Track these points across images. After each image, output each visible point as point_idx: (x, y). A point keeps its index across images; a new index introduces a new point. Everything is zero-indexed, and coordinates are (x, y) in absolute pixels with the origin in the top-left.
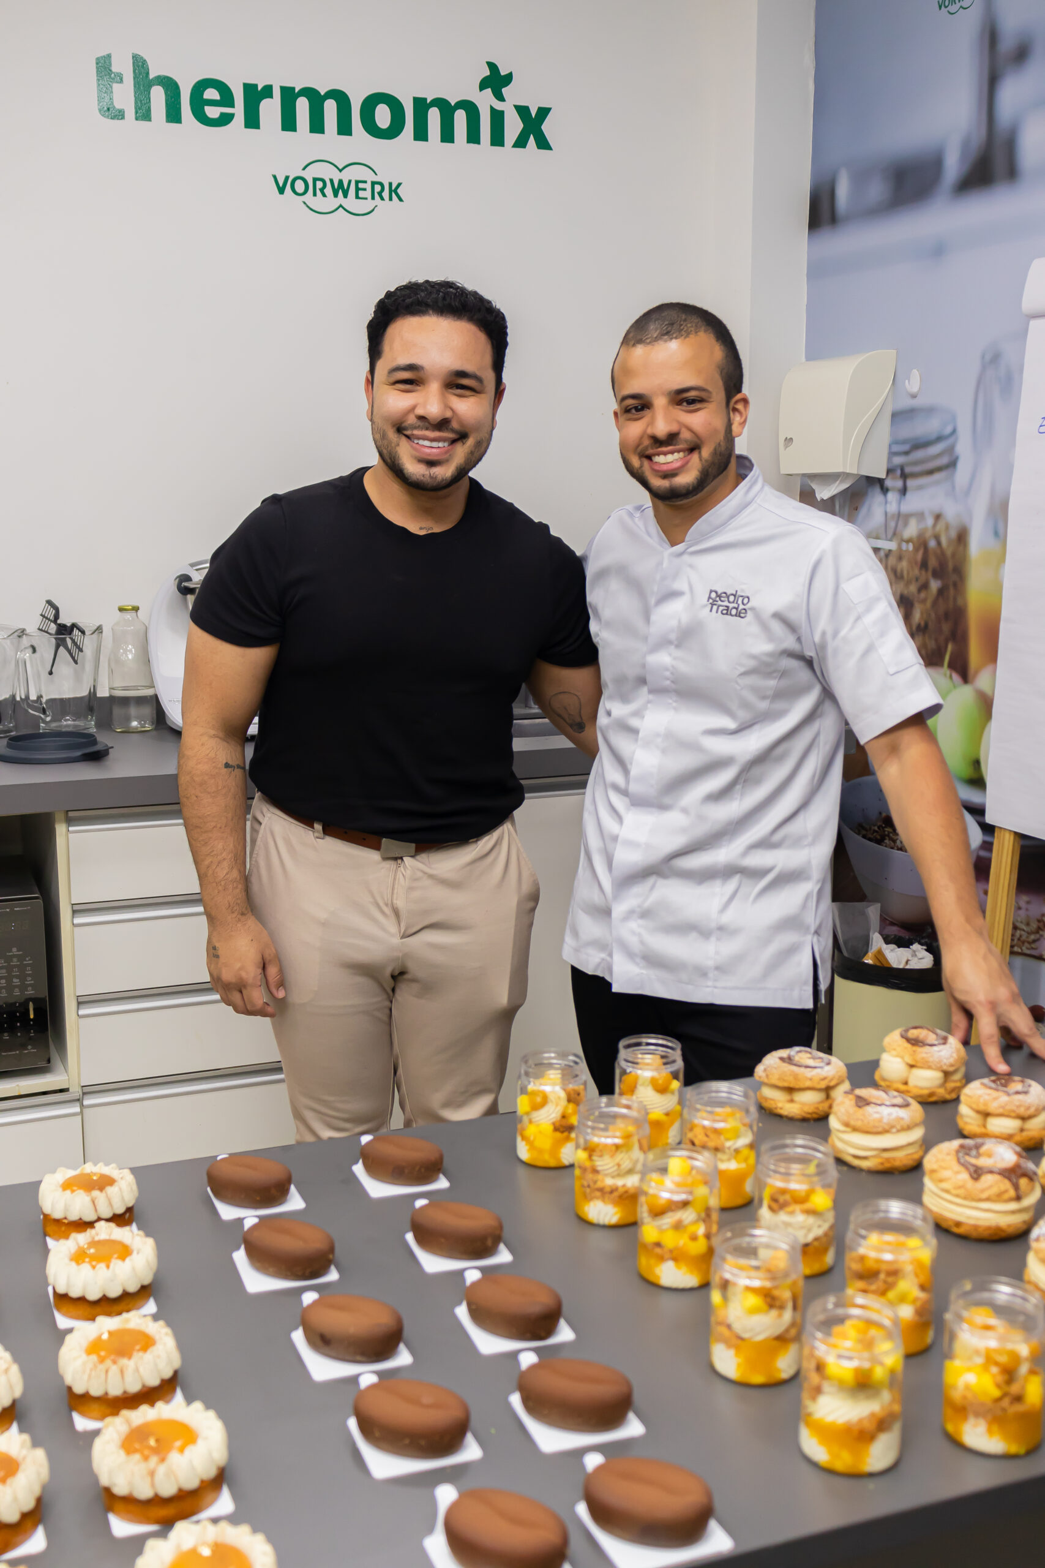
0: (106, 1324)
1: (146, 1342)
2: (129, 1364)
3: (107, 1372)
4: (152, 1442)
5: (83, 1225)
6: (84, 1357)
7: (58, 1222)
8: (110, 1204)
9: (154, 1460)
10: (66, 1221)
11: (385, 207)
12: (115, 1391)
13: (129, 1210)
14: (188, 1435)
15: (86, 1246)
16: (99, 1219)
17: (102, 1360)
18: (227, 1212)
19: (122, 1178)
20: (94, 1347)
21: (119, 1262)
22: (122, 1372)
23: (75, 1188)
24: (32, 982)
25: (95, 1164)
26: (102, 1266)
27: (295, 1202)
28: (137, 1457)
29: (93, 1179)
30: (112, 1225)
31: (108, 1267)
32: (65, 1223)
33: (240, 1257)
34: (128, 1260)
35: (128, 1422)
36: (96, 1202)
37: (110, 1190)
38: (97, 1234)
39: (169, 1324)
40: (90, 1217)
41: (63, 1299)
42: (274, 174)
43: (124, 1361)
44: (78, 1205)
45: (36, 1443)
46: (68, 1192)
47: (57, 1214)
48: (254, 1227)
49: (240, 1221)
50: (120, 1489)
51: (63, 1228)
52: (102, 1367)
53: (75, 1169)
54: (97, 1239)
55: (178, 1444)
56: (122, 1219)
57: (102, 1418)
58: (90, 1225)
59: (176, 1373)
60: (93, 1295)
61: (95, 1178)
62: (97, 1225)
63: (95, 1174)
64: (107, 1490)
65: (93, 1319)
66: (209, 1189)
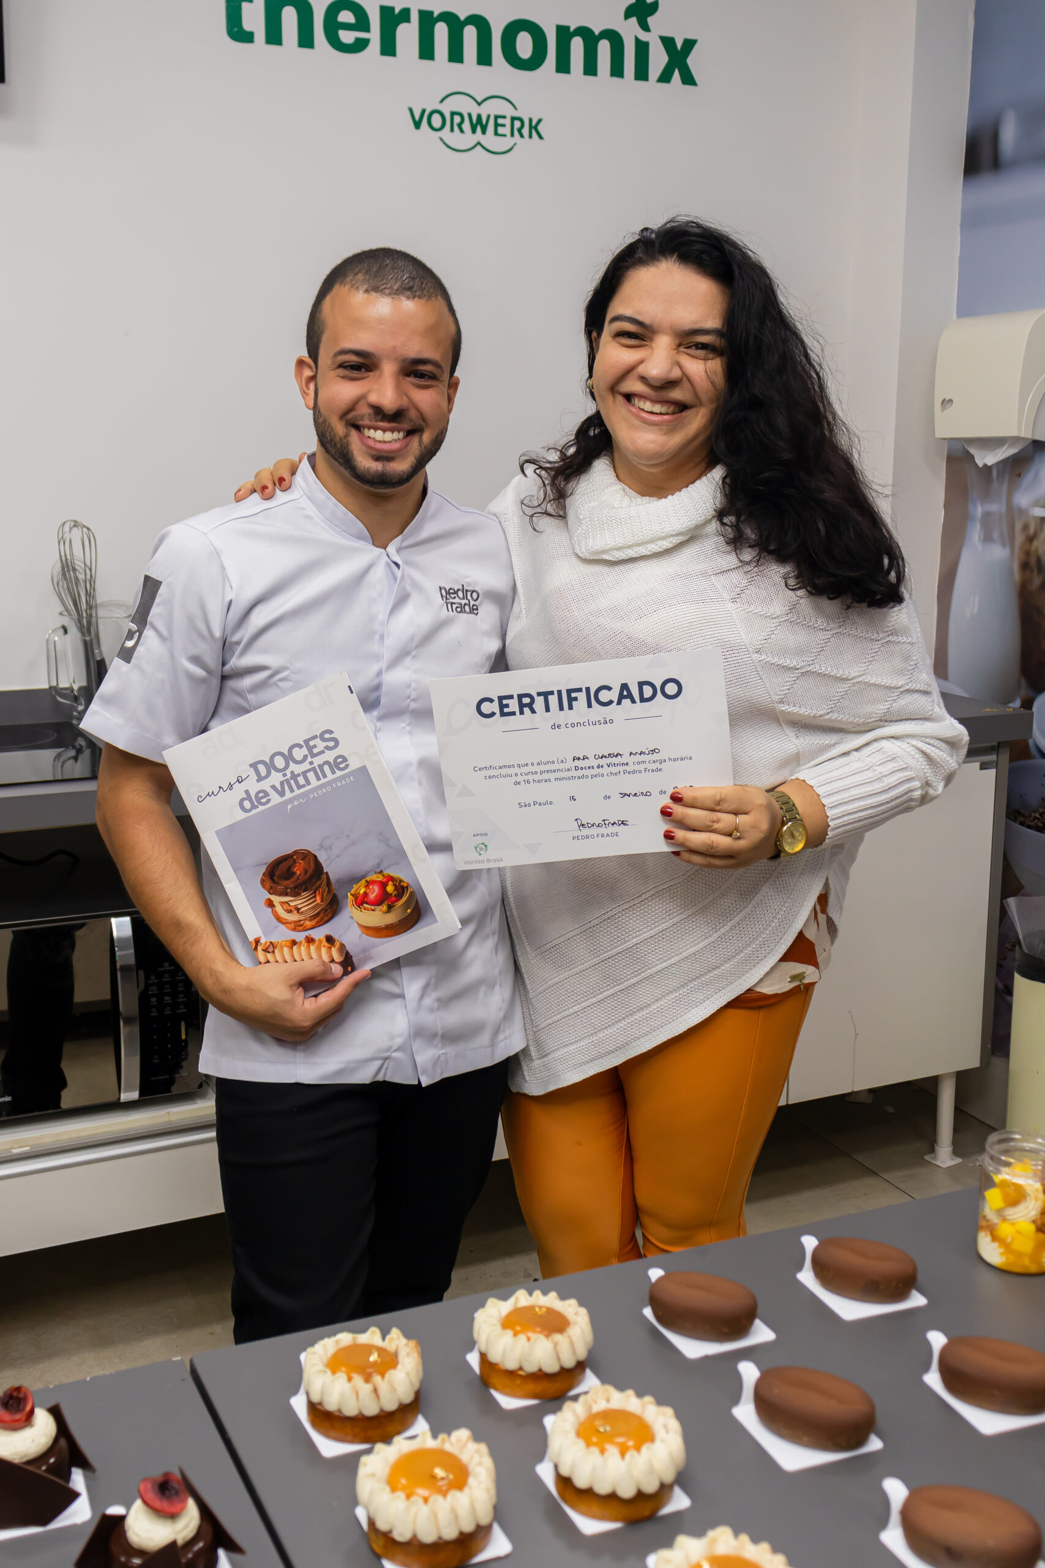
11: (526, 145)
24: (185, 999)
42: (410, 106)
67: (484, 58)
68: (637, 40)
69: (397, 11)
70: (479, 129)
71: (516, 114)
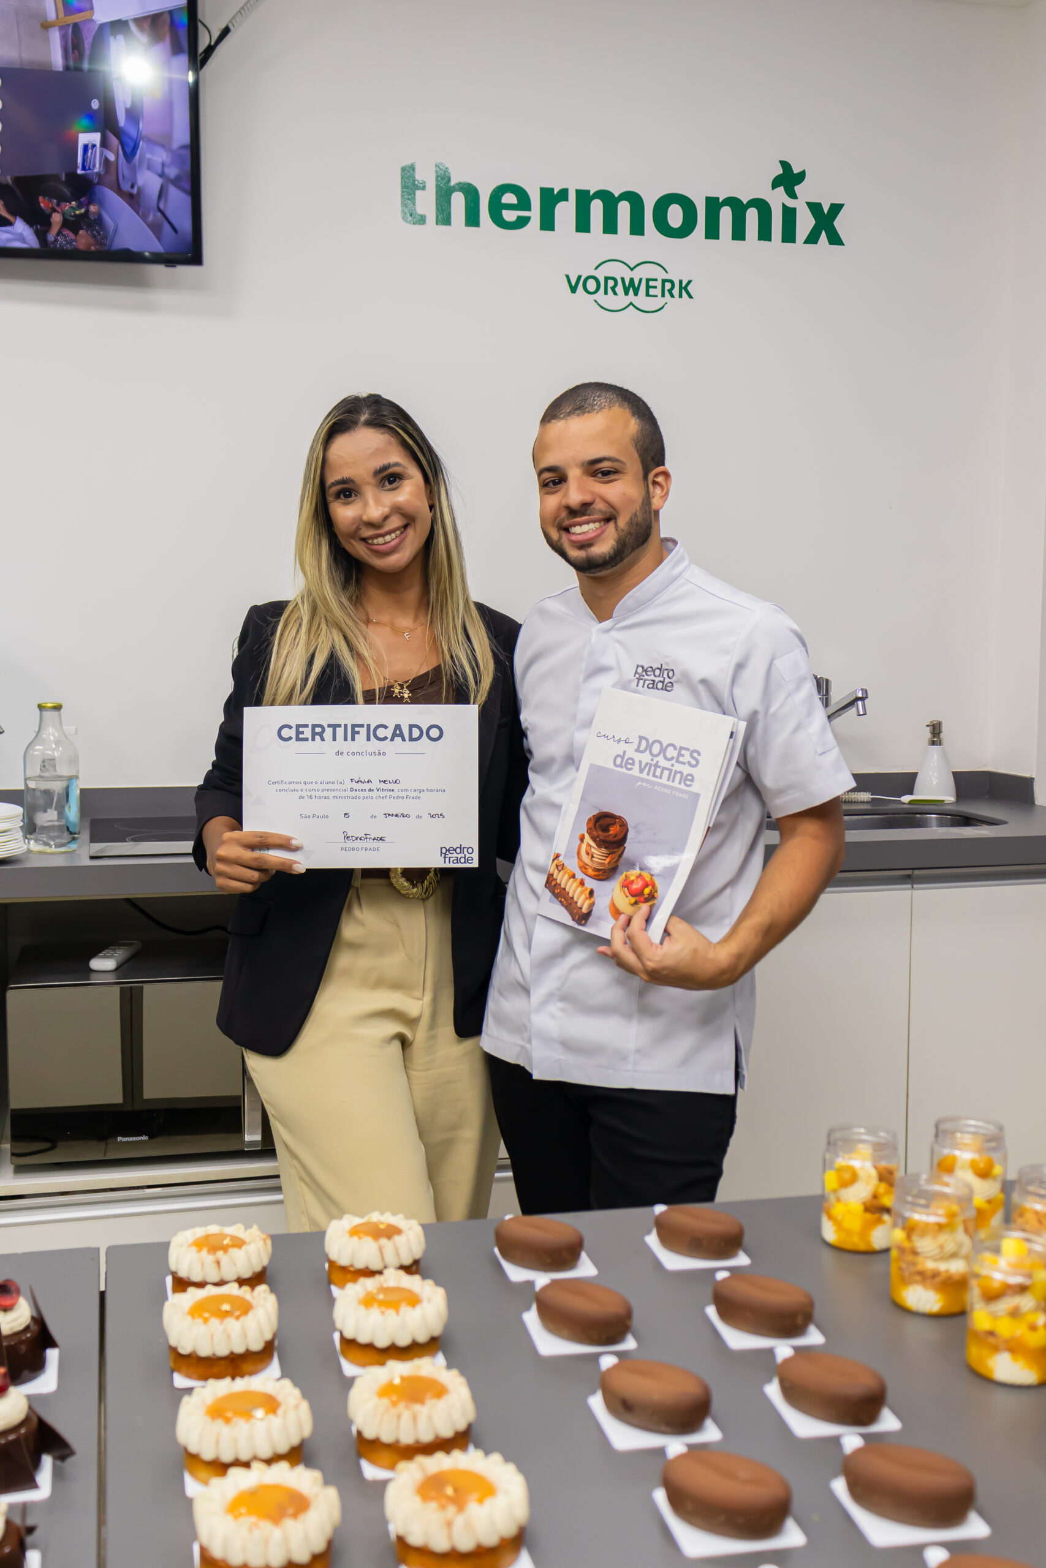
0: (397, 1370)
1: (439, 1391)
2: (422, 1410)
3: (399, 1417)
4: (449, 1491)
5: (369, 1273)
6: (375, 1400)
7: (344, 1269)
8: (398, 1254)
9: (452, 1509)
10: (351, 1269)
11: (676, 305)
12: (407, 1439)
13: (416, 1262)
14: (485, 1489)
15: (375, 1292)
16: (385, 1267)
17: (394, 1404)
18: (516, 1274)
19: (410, 1229)
20: (387, 1390)
21: (409, 1309)
22: (415, 1418)
23: (361, 1235)
25: (382, 1213)
26: (391, 1313)
27: (586, 1268)
28: (433, 1505)
29: (380, 1229)
30: (402, 1273)
31: (397, 1313)
32: (350, 1271)
33: (531, 1318)
34: (418, 1308)
35: (423, 1469)
36: (384, 1251)
37: (398, 1239)
38: (386, 1281)
39: (463, 1373)
40: (375, 1266)
41: (349, 1344)
42: (566, 273)
43: (417, 1407)
44: (364, 1253)
45: (327, 1482)
46: (355, 1238)
47: (344, 1262)
48: (545, 1288)
49: (530, 1284)
50: (415, 1539)
51: (349, 1276)
52: (394, 1411)
53: (362, 1216)
54: (385, 1285)
55: (474, 1496)
56: (412, 1268)
57: (392, 1467)
58: (380, 1273)
59: (470, 1427)
60: (382, 1342)
61: (382, 1227)
62: (386, 1272)
63: (382, 1223)
64: (401, 1539)
65: (382, 1364)
66: (496, 1250)
67: (637, 228)
68: (783, 204)
69: (556, 192)
70: (631, 290)
71: (666, 277)
